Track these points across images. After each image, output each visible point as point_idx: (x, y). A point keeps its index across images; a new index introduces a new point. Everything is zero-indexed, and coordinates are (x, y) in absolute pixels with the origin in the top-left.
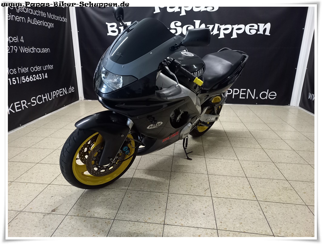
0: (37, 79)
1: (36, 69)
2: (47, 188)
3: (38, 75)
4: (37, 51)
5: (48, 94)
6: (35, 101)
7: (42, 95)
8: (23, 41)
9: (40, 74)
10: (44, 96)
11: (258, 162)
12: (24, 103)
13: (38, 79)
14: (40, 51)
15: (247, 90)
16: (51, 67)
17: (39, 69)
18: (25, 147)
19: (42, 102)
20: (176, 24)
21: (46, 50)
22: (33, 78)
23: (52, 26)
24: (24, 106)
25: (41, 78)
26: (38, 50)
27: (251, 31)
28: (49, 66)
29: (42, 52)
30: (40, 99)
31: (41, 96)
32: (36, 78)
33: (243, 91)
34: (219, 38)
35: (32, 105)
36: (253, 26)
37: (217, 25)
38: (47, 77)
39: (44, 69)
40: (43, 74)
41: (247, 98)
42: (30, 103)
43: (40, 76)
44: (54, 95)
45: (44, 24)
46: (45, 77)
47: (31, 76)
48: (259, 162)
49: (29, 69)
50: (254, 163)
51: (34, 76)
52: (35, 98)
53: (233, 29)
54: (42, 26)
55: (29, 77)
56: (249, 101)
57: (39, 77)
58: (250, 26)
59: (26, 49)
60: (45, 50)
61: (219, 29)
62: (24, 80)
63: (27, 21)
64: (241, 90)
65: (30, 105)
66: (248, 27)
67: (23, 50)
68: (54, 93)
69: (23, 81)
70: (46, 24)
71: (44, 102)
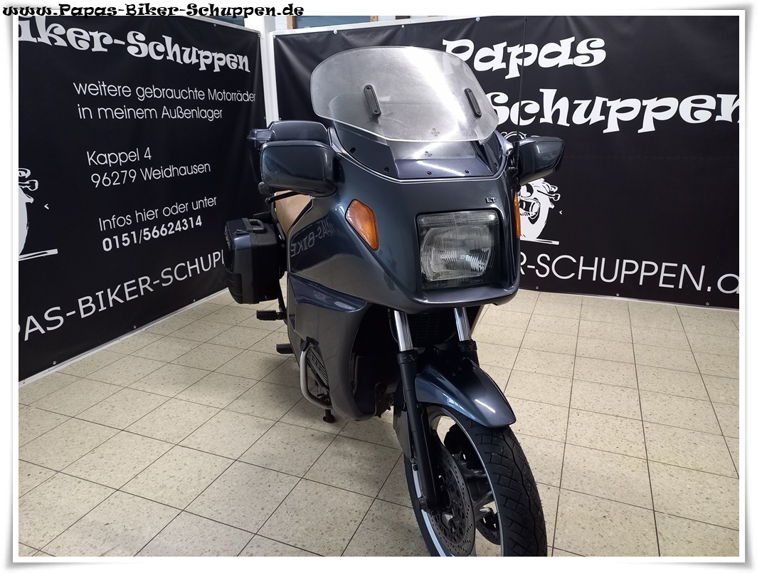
0: (176, 229)
1: (175, 210)
2: (109, 500)
3: (179, 222)
4: (179, 172)
5: (201, 258)
6: (169, 276)
7: (188, 262)
8: (150, 157)
9: (184, 220)
10: (193, 263)
11: (609, 503)
12: (144, 282)
13: (180, 229)
14: (185, 171)
15: (680, 268)
16: (210, 202)
17: (182, 210)
18: (120, 386)
19: (186, 276)
20: (496, 100)
21: (201, 167)
22: (168, 229)
23: (217, 116)
24: (145, 289)
25: (185, 226)
26: (183, 171)
27: (696, 114)
28: (206, 200)
29: (190, 172)
30: (183, 271)
31: (184, 264)
32: (174, 229)
33: (668, 270)
34: (605, 131)
35: (164, 285)
36: (703, 101)
37: (599, 101)
38: (200, 224)
39: (195, 207)
40: (191, 219)
41: (680, 287)
42: (158, 281)
43: (185, 224)
44: (216, 259)
45: (199, 115)
46: (197, 224)
47: (163, 225)
48: (614, 505)
49: (160, 213)
50: (599, 504)
51: (171, 226)
52: (170, 269)
53: (643, 109)
54: (194, 120)
55: (159, 229)
56: (686, 296)
57: (182, 225)
58: (693, 102)
59: (156, 172)
60: (198, 169)
61: (605, 110)
62: (147, 236)
63: (160, 114)
64: (664, 264)
65: (159, 284)
66: (687, 104)
67: (149, 174)
68: (217, 256)
69: (145, 238)
70: (203, 114)
71: (190, 276)
